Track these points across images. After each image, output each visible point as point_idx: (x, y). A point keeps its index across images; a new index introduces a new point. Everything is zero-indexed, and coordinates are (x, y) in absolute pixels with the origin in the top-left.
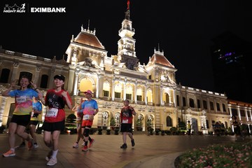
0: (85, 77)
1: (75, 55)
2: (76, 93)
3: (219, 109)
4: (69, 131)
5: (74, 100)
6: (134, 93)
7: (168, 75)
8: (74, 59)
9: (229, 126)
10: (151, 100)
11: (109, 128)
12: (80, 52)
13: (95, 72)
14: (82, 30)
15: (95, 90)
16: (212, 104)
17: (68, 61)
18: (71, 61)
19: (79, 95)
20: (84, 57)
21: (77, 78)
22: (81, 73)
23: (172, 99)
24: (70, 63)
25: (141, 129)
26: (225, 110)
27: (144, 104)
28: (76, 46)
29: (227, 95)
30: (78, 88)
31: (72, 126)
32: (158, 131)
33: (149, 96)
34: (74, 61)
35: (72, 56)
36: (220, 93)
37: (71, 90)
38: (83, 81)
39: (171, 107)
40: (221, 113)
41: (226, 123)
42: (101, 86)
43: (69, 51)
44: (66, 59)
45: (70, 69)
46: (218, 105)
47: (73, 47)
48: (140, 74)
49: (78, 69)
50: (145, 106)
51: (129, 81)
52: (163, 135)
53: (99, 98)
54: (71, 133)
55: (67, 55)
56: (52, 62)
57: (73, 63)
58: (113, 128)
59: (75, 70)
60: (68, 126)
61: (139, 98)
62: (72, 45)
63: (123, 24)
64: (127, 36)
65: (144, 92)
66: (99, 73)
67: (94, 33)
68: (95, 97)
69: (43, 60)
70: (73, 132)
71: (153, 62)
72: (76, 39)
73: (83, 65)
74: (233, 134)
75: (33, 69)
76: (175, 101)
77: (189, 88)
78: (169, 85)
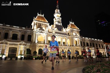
0: (40, 35)
1: (35, 26)
2: (36, 42)
3: (100, 47)
4: (34, 58)
5: (36, 45)
6: (61, 41)
7: (76, 32)
8: (35, 27)
9: (105, 54)
10: (69, 44)
12: (38, 24)
13: (44, 32)
14: (38, 15)
15: (44, 40)
16: (96, 45)
17: (32, 28)
18: (34, 28)
19: (38, 43)
20: (39, 26)
21: (37, 36)
22: (38, 33)
24: (33, 29)
25: (66, 57)
26: (102, 47)
27: (66, 46)
28: (36, 22)
29: (103, 40)
30: (37, 40)
31: (35, 56)
32: (73, 57)
33: (68, 42)
34: (35, 28)
35: (34, 26)
36: (100, 39)
37: (34, 41)
38: (39, 37)
39: (78, 46)
40: (101, 49)
41: (103, 53)
43: (33, 24)
44: (32, 27)
45: (33, 32)
46: (99, 45)
47: (34, 22)
48: (64, 33)
49: (37, 32)
50: (67, 47)
51: (59, 36)
52: (75, 59)
55: (32, 26)
57: (34, 29)
59: (36, 32)
60: (34, 56)
61: (64, 43)
62: (34, 21)
63: (56, 11)
64: (57, 16)
65: (66, 40)
66: (46, 33)
67: (43, 16)
68: (45, 43)
69: (22, 28)
70: (36, 59)
71: (70, 27)
72: (35, 19)
73: (39, 30)
74: (107, 58)
75: (18, 32)
76: (80, 44)
77: (86, 38)
78: (77, 37)
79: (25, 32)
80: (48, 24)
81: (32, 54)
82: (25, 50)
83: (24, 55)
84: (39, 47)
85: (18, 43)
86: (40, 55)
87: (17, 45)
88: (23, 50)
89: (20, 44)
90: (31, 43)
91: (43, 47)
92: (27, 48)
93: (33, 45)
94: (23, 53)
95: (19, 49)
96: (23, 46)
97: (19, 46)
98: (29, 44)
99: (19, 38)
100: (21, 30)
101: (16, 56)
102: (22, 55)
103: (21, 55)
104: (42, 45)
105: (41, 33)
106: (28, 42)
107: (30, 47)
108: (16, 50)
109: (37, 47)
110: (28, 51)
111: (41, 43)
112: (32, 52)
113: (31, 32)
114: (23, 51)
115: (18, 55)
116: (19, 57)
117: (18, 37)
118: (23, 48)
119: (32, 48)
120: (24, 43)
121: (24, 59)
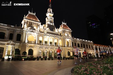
0: (31, 34)
1: (26, 24)
2: (26, 42)
3: (90, 48)
4: (23, 59)
5: (26, 45)
6: (53, 41)
7: (68, 33)
8: (26, 26)
9: (94, 55)
10: (61, 44)
11: (42, 57)
12: (28, 23)
13: (35, 32)
14: (29, 13)
15: (35, 41)
16: (87, 46)
17: (23, 27)
18: (24, 27)
19: (28, 42)
20: (30, 25)
21: (27, 35)
22: (29, 32)
23: (70, 44)
24: (24, 28)
26: (92, 48)
27: (58, 46)
28: (26, 20)
29: (93, 42)
30: (27, 39)
31: (25, 57)
32: (64, 58)
35: (24, 24)
36: (90, 41)
37: (24, 40)
38: (30, 36)
39: (69, 47)
40: (91, 49)
41: (93, 53)
42: (38, 38)
43: (23, 22)
44: (22, 26)
45: (23, 31)
46: (89, 46)
47: (25, 21)
48: (56, 33)
49: (27, 31)
52: (66, 59)
53: (37, 44)
54: (24, 60)
55: (22, 24)
56: (15, 27)
57: (25, 28)
58: (44, 57)
59: (26, 31)
60: (23, 57)
61: (56, 43)
62: (24, 19)
63: (48, 10)
64: (50, 16)
65: (58, 41)
66: (37, 33)
67: (35, 14)
68: (35, 43)
69: (10, 27)
70: (25, 60)
71: (62, 28)
72: (26, 17)
73: (30, 29)
74: (96, 58)
75: (6, 30)
76: (71, 45)
77: (77, 39)
78: (69, 37)
79: (14, 31)
80: (40, 23)
81: (21, 54)
82: (13, 50)
83: (12, 56)
84: (29, 47)
85: (6, 43)
86: (30, 56)
87: (4, 44)
88: (11, 50)
89: (8, 44)
90: (20, 43)
91: (33, 47)
92: (16, 48)
93: (22, 45)
94: (11, 54)
95: (6, 49)
96: (11, 46)
97: (7, 45)
98: (19, 44)
99: (7, 37)
100: (9, 28)
101: (3, 57)
102: (10, 56)
103: (8, 55)
104: (32, 45)
105: (32, 33)
106: (17, 41)
107: (19, 47)
108: (3, 51)
109: (27, 47)
110: (17, 51)
111: (31, 43)
112: (21, 53)
113: (21, 31)
114: (11, 52)
115: (5, 56)
116: (6, 58)
117: (5, 36)
118: (11, 48)
119: (21, 49)
120: (12, 42)
121: (12, 60)
